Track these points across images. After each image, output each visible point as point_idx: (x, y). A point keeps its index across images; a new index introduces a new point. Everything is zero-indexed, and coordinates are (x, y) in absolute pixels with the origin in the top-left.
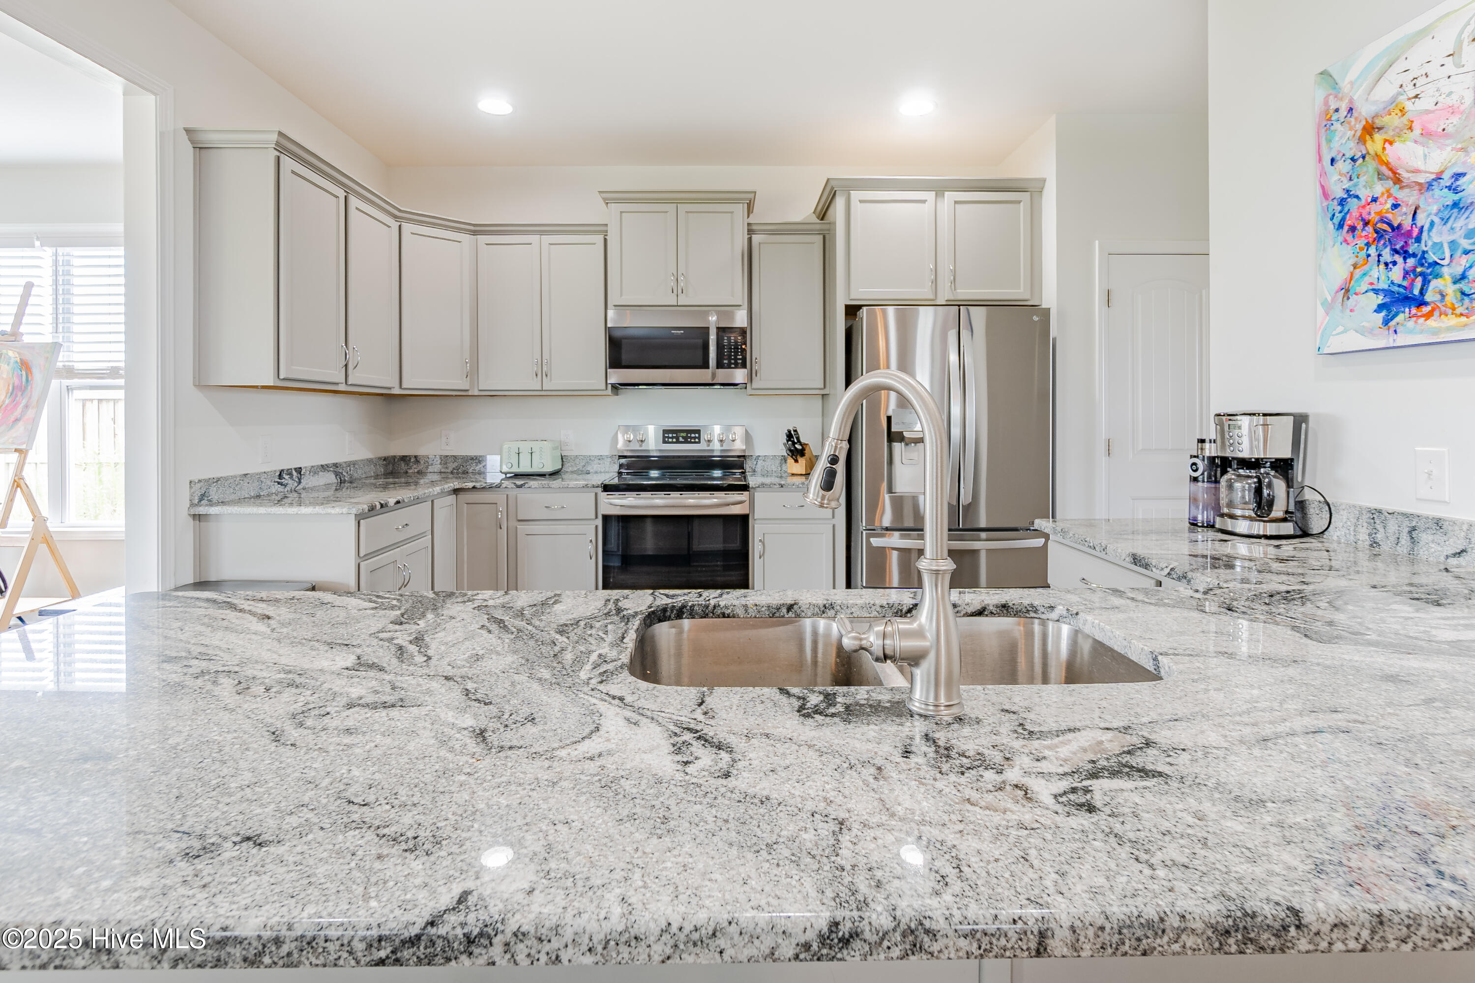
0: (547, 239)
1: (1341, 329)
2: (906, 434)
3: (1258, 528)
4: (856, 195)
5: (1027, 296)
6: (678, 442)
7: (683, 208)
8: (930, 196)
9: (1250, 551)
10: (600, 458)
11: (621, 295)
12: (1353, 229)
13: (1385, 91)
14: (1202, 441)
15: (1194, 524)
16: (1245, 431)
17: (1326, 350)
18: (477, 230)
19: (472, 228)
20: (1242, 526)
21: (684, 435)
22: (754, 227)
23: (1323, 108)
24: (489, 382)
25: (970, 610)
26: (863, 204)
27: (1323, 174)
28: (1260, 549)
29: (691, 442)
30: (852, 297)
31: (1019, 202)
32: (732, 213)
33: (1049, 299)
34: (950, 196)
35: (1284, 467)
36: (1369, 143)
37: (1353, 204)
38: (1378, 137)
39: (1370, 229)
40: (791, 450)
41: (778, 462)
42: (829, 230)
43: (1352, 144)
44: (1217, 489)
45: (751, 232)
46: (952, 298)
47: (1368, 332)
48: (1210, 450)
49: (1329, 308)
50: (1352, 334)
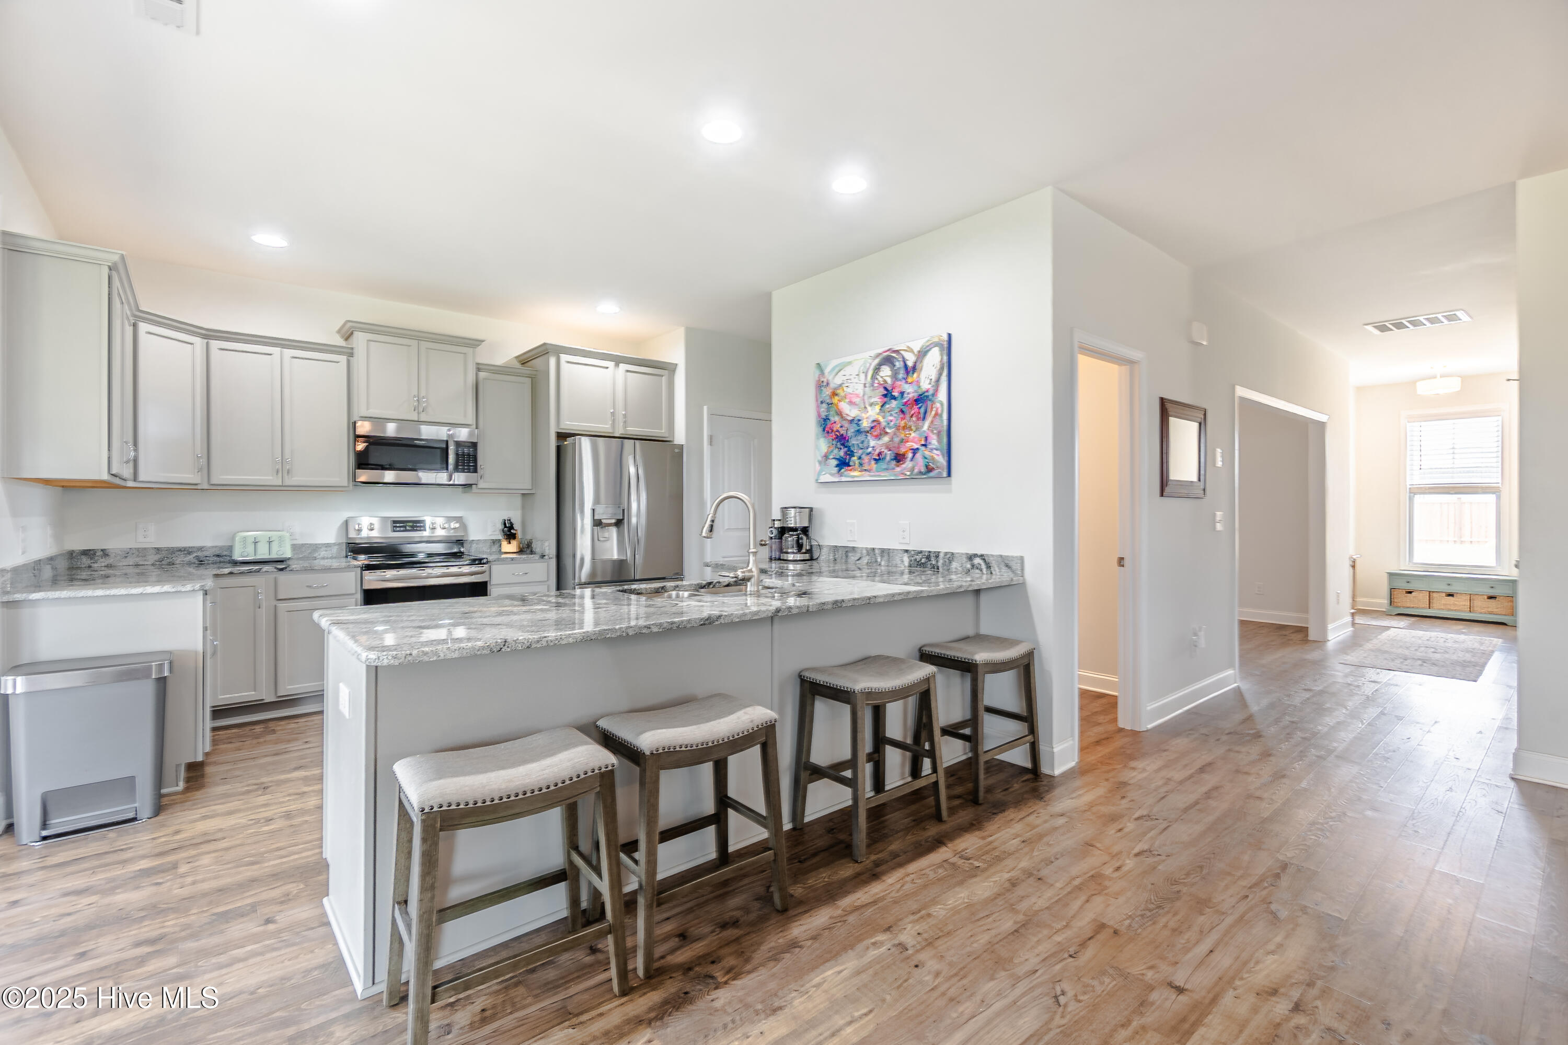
0: (289, 353)
1: (824, 473)
2: (604, 521)
3: (799, 557)
4: (564, 357)
5: (666, 435)
6: (406, 531)
7: (424, 345)
8: (611, 364)
9: (795, 567)
10: (328, 545)
11: (368, 409)
12: (828, 432)
13: (838, 381)
14: (774, 520)
15: (771, 559)
16: (793, 515)
17: (819, 481)
18: (209, 335)
19: (203, 332)
20: (791, 557)
21: (411, 524)
22: (480, 367)
23: (818, 379)
24: (219, 477)
25: (725, 584)
26: (569, 364)
27: (818, 407)
28: (799, 567)
29: (417, 530)
30: (562, 427)
31: (662, 376)
32: (465, 354)
33: (680, 437)
34: (623, 367)
35: (805, 530)
36: (833, 399)
37: (828, 422)
38: (837, 398)
39: (833, 433)
40: (507, 535)
41: (488, 544)
42: (535, 375)
43: (828, 398)
44: (781, 542)
45: (479, 370)
46: (623, 433)
47: (832, 475)
48: (777, 524)
49: (820, 463)
50: (828, 475)
